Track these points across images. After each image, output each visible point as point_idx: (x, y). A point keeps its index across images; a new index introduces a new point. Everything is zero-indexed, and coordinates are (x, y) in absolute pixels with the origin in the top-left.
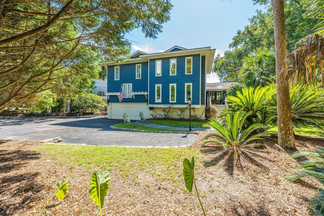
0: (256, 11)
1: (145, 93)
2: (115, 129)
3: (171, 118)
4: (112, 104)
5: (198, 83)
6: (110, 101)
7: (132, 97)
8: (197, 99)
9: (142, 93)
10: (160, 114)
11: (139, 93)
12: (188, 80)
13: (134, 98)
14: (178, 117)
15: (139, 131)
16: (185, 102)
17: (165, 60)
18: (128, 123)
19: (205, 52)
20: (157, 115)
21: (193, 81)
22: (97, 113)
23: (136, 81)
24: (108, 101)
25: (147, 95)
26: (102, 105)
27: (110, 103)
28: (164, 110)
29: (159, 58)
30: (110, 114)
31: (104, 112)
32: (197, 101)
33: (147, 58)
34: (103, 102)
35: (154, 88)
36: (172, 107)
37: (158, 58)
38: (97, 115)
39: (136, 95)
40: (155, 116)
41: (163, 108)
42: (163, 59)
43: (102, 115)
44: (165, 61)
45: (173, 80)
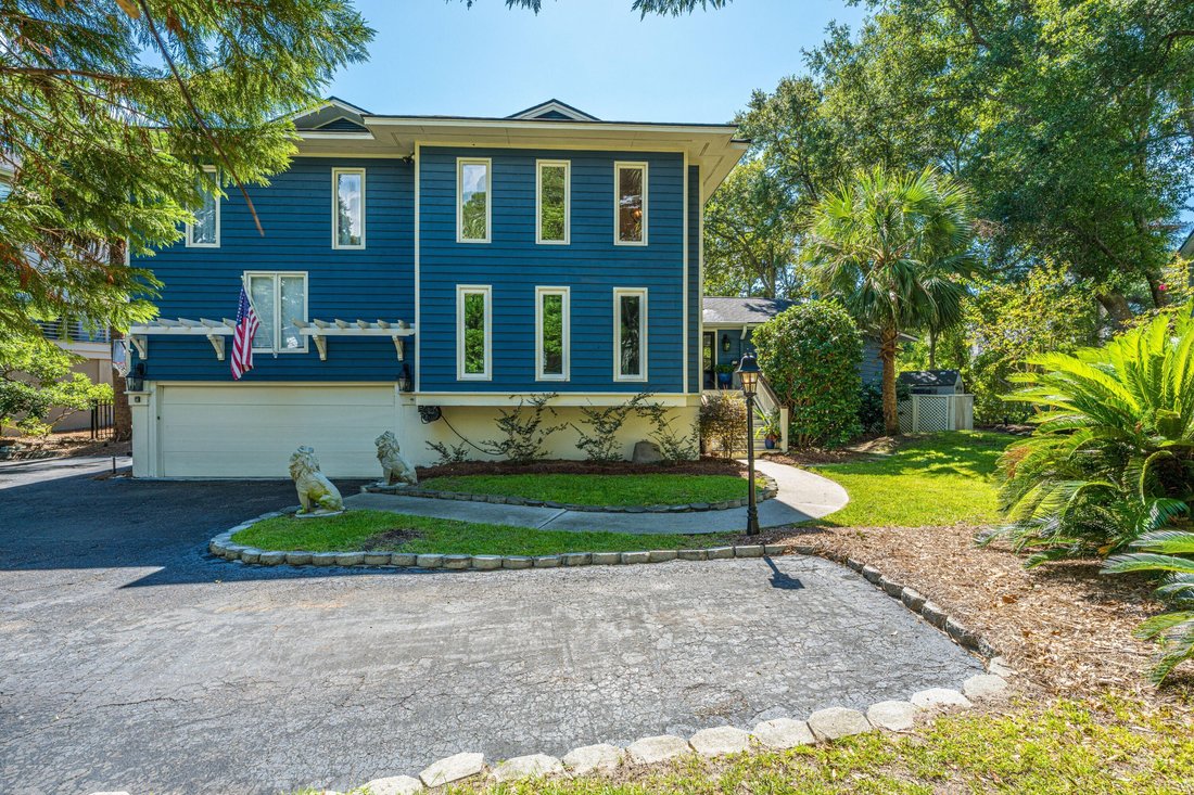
0: (827, 26)
1: (396, 331)
2: (267, 565)
3: (545, 457)
4: (167, 391)
5: (672, 289)
6: (150, 372)
7: (306, 350)
8: (671, 364)
9: (377, 330)
10: (484, 440)
11: (357, 329)
12: (631, 272)
13: (323, 356)
14: (583, 455)
15: (464, 564)
16: (615, 380)
17: (512, 162)
18: (324, 505)
19: (707, 145)
20: (465, 447)
21: (652, 281)
22: (34, 441)
23: (333, 259)
24: (141, 372)
25: (408, 342)
26: (69, 391)
27: (150, 386)
28: (508, 418)
29: (478, 145)
30: (153, 451)
31: (86, 435)
32: (671, 372)
33: (404, 139)
34: (77, 375)
35: (451, 302)
36: (550, 403)
37: (470, 145)
38: (36, 453)
39: (331, 341)
40: (459, 453)
41: (501, 409)
42: (497, 155)
43: (75, 455)
44: (511, 170)
45: (553, 266)
